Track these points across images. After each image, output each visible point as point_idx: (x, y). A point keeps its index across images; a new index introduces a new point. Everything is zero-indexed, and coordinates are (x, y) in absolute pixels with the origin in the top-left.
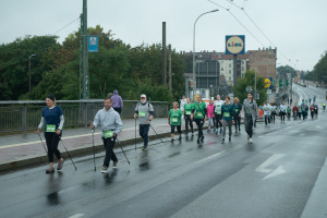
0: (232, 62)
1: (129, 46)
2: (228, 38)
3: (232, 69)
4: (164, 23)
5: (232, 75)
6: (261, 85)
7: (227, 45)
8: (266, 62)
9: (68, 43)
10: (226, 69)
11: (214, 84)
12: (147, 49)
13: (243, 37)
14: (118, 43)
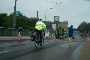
0: (55, 24)
1: (27, 18)
2: (55, 17)
3: (55, 26)
4: (38, 11)
5: (55, 28)
6: (63, 30)
7: (55, 19)
8: (65, 25)
9: (10, 16)
10: (54, 26)
11: (50, 28)
12: (32, 19)
13: (59, 17)
14: (25, 17)
